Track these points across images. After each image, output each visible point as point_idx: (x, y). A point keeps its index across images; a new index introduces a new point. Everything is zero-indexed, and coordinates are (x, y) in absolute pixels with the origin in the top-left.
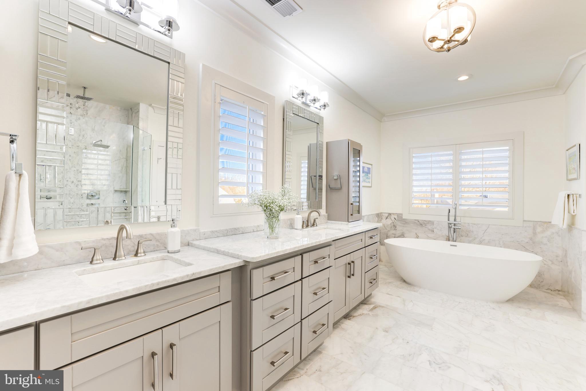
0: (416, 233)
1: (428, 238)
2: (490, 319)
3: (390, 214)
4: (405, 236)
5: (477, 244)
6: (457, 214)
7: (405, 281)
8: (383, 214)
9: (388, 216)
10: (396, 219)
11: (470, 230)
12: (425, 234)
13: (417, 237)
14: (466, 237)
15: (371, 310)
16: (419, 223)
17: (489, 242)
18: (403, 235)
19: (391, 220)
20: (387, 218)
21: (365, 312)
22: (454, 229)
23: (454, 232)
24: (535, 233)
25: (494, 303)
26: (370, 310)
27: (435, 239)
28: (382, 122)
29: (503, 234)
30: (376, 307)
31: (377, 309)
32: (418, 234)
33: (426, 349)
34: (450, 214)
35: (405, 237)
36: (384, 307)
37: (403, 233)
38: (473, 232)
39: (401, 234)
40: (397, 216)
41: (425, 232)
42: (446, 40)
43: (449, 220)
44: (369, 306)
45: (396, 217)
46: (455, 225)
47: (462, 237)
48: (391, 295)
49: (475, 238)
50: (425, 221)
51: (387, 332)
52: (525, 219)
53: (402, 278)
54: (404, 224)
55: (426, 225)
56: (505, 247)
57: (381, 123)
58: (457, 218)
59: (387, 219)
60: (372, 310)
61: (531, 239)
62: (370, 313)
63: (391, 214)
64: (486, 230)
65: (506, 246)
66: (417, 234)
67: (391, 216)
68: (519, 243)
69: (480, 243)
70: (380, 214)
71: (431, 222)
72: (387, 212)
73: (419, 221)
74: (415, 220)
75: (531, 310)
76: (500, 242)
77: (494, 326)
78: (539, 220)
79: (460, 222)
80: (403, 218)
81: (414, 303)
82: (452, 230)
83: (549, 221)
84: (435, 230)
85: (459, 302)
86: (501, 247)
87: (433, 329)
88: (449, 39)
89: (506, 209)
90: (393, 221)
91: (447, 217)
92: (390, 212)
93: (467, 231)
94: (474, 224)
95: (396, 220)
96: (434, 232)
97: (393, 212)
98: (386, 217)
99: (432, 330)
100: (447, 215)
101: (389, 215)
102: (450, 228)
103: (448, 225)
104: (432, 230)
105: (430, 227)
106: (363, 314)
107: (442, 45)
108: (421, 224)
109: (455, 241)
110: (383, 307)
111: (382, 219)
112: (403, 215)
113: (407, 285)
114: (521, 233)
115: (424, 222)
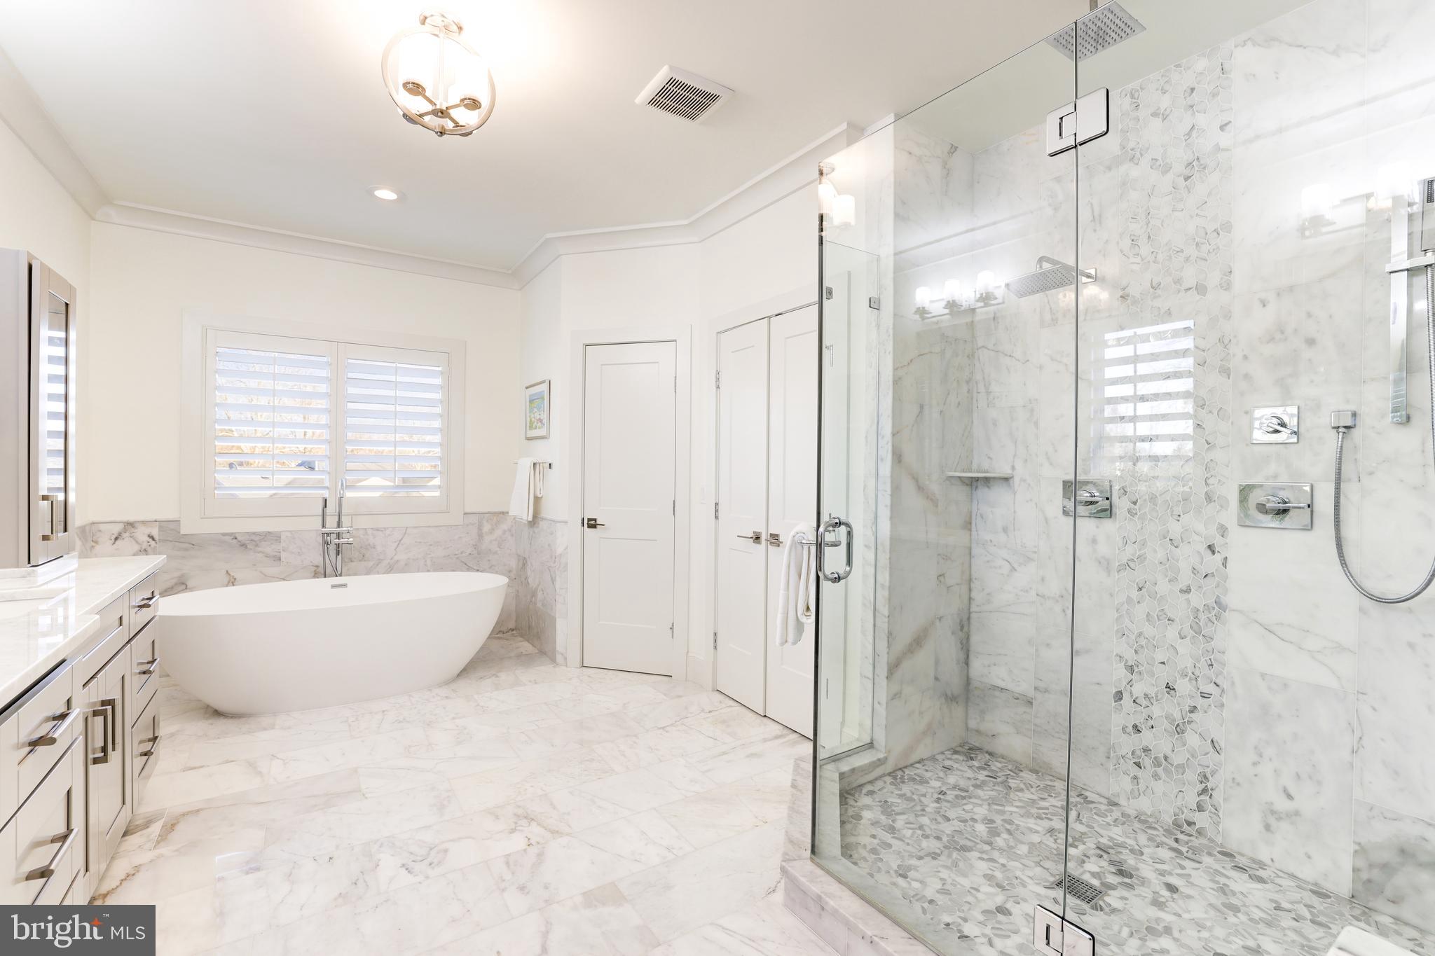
0: (227, 571)
1: (266, 578)
2: (454, 718)
3: (131, 525)
4: (190, 584)
5: (384, 573)
6: (344, 511)
7: (217, 713)
8: (102, 527)
9: (125, 530)
10: (157, 537)
11: (369, 545)
12: (256, 570)
13: (232, 582)
14: (360, 561)
15: (162, 840)
16: (234, 541)
17: (406, 565)
18: (183, 584)
19: (137, 542)
20: (116, 539)
21: (143, 858)
22: (338, 545)
23: (338, 553)
24: (480, 536)
25: (440, 687)
26: (158, 842)
27: (284, 580)
28: (94, 220)
29: (431, 545)
30: (173, 825)
31: (179, 828)
32: (232, 574)
33: (380, 847)
34: (328, 510)
35: (192, 590)
36: (202, 809)
37: (183, 576)
38: (374, 548)
39: (174, 581)
40: (160, 527)
41: (254, 565)
42: (438, 107)
43: (323, 526)
44: (144, 832)
45: (155, 532)
46: (339, 536)
47: (351, 563)
48: (202, 767)
49: (379, 560)
50: (254, 533)
51: (258, 869)
52: (467, 510)
53: (208, 706)
54: (186, 550)
55: (257, 546)
56: (435, 570)
57: (93, 222)
58: (344, 519)
59: (118, 542)
60: (163, 838)
61: (475, 546)
62: (164, 850)
63: (137, 525)
64: (402, 539)
65: (438, 567)
66: (229, 575)
67: (133, 530)
68: (457, 558)
69: (390, 569)
70: (87, 528)
71: (274, 537)
72: (118, 519)
73: (237, 535)
74: (224, 535)
75: (497, 676)
76: (426, 561)
77: (465, 729)
78: (486, 511)
79: (351, 527)
80: (183, 532)
81: (284, 760)
82: (332, 548)
83: (505, 510)
84: (283, 555)
85: (383, 711)
86: (428, 571)
87: (366, 796)
88: (445, 109)
89: (437, 494)
90: (145, 546)
91: (321, 518)
92: (131, 519)
93: (361, 547)
94: (378, 530)
95: (153, 539)
96: (280, 560)
97: (142, 518)
98: (114, 536)
99: (366, 798)
100: (321, 513)
101: (129, 527)
102: (326, 543)
103: (323, 537)
104: (274, 556)
105: (269, 548)
106: (137, 869)
107: (422, 112)
108: (243, 544)
109: (341, 575)
110: (198, 811)
111: (96, 542)
112: (182, 522)
113: (230, 721)
114: (460, 537)
115: (253, 537)
